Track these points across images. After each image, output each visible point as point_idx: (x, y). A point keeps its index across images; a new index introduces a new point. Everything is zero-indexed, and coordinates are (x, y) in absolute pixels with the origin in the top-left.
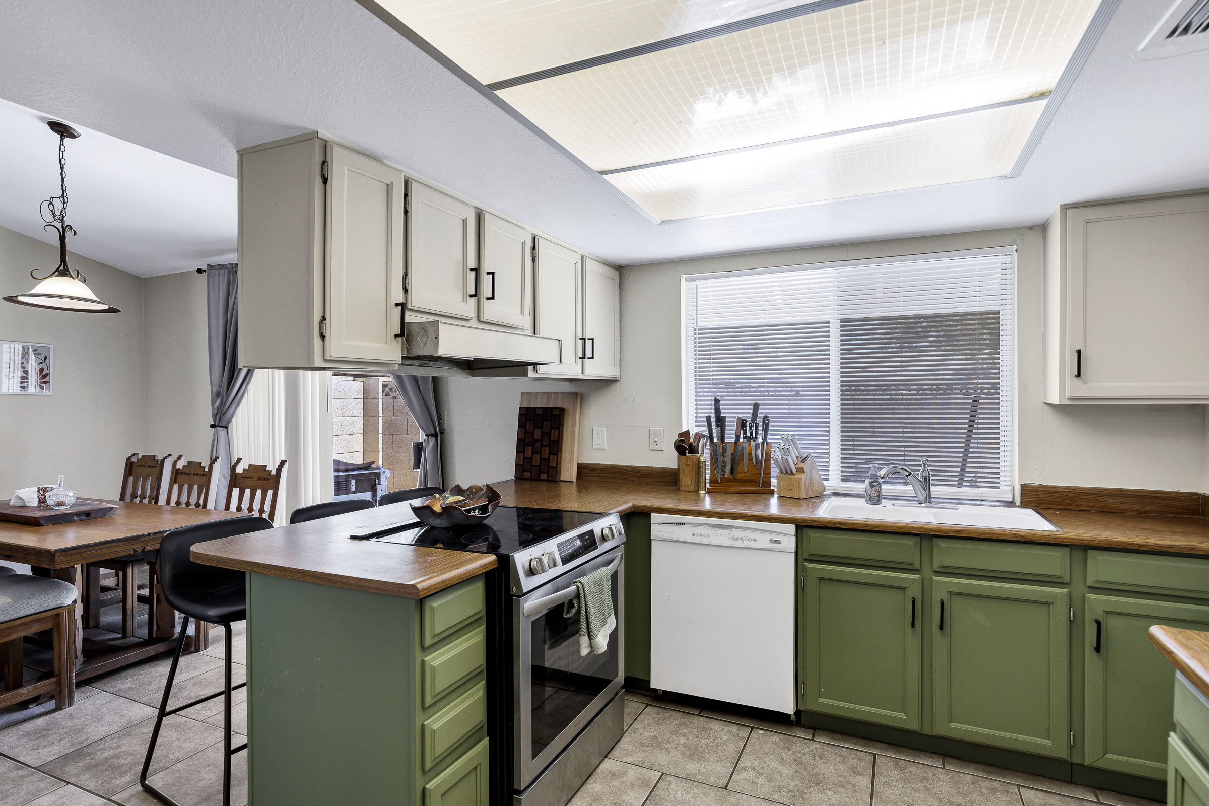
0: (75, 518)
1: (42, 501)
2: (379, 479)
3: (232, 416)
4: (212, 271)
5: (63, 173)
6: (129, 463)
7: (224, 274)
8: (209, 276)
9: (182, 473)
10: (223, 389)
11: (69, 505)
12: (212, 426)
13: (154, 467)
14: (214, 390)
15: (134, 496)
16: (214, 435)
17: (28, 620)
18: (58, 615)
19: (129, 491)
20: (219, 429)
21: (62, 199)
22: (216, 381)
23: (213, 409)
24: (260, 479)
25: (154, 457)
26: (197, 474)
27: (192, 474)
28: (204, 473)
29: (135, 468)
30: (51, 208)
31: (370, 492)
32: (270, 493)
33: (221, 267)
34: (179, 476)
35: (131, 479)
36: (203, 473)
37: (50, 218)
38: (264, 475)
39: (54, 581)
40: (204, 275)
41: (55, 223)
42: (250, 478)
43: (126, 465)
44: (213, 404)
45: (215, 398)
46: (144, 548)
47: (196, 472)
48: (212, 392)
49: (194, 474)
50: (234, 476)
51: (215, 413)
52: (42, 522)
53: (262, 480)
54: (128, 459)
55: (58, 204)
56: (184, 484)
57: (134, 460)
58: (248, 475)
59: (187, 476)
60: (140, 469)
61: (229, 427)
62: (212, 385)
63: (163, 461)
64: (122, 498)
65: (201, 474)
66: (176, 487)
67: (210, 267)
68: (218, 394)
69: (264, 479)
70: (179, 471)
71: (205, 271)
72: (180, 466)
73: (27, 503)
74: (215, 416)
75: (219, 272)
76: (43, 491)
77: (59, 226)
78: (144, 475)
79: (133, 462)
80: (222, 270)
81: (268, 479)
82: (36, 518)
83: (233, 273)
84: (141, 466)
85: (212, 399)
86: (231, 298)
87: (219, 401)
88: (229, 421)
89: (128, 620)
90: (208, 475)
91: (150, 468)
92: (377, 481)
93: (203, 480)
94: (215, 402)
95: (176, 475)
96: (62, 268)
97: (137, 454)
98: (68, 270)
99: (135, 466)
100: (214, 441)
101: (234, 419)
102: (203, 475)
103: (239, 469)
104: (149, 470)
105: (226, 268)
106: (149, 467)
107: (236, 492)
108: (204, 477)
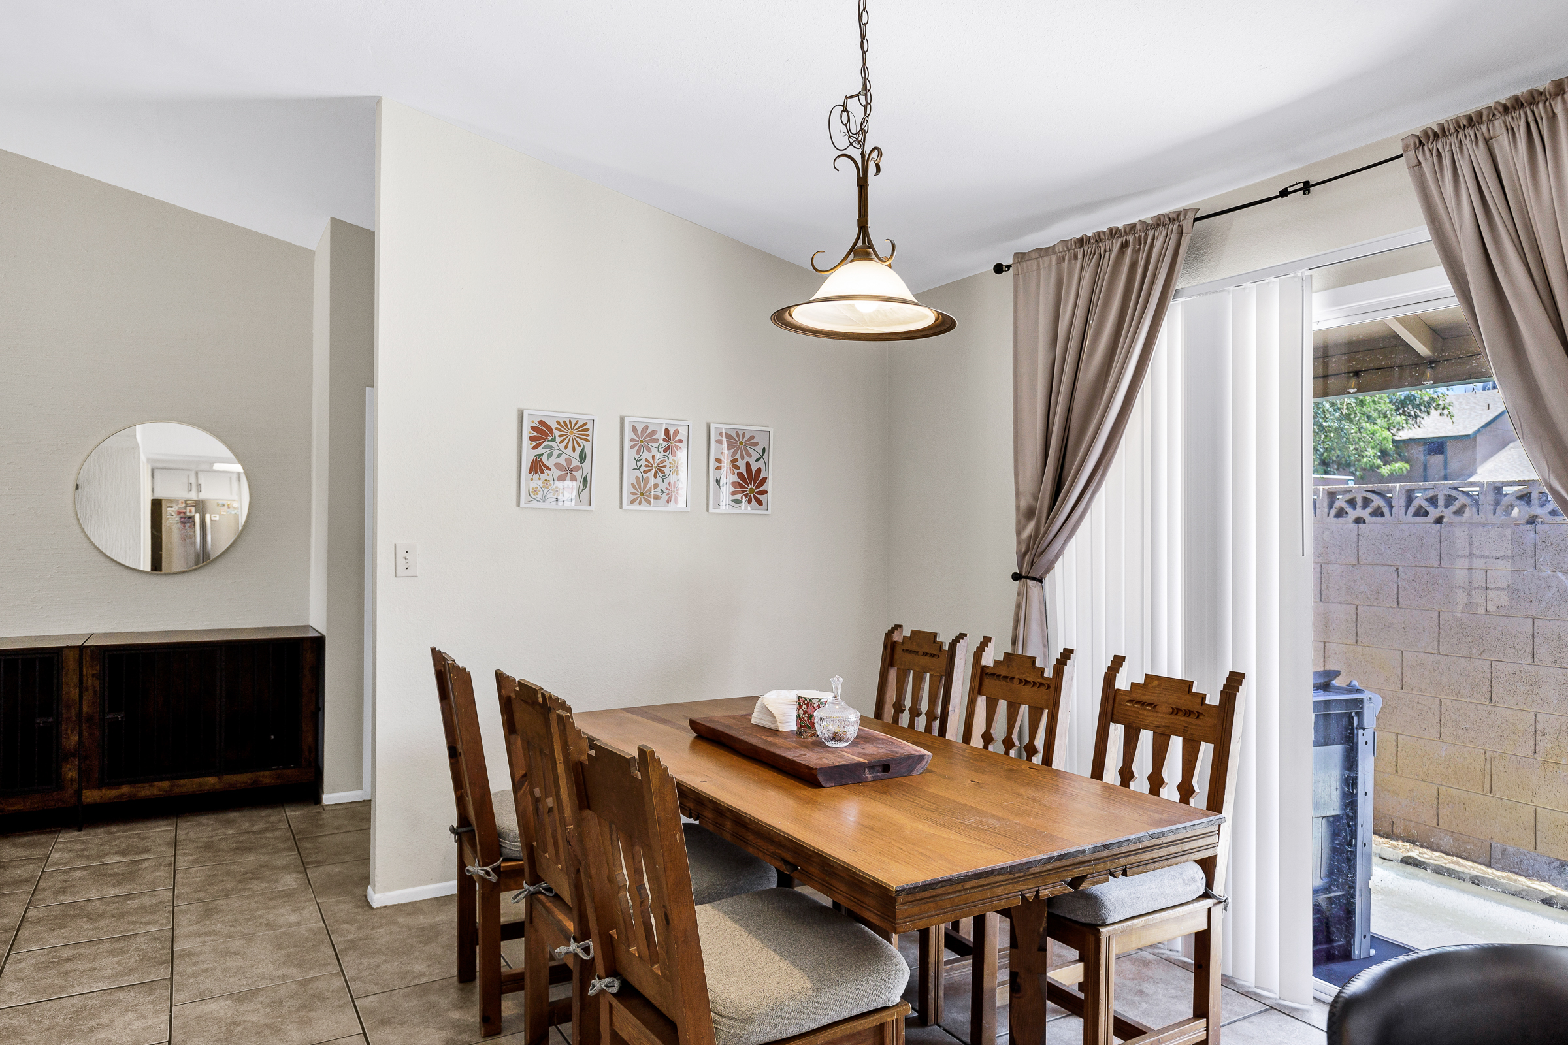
0: (868, 775)
1: (806, 724)
2: (1360, 714)
3: (1057, 557)
4: (1024, 264)
5: (865, 41)
6: (889, 643)
7: (1050, 266)
8: (1016, 275)
9: (993, 674)
10: (1042, 501)
11: (848, 740)
12: (1016, 577)
13: (934, 655)
14: (1023, 504)
15: (899, 708)
16: (1019, 594)
17: (839, 1035)
18: (881, 1027)
19: (891, 697)
20: (1030, 583)
21: (862, 98)
22: (1028, 485)
23: (1019, 543)
24: (1176, 711)
25: (935, 635)
26: (1027, 682)
27: (1016, 681)
28: (1043, 681)
29: (898, 654)
30: (845, 120)
31: (1340, 746)
32: (1206, 751)
33: (1042, 252)
34: (987, 681)
35: (893, 674)
36: (1039, 680)
37: (842, 142)
38: (1185, 702)
39: (862, 931)
40: (1007, 276)
41: (849, 152)
42: (1150, 705)
43: (885, 647)
44: (1019, 533)
45: (1023, 521)
46: (1038, 892)
47: (1024, 677)
48: (1018, 507)
49: (1021, 681)
50: (1111, 697)
51: (1023, 550)
52: (821, 778)
53: (1180, 713)
54: (889, 635)
55: (855, 107)
56: (998, 700)
57: (896, 637)
58: (1146, 698)
59: (1003, 683)
60: (909, 657)
61: (1047, 581)
62: (1018, 494)
63: (953, 646)
64: (879, 714)
65: (1035, 683)
66: (981, 702)
67: (1020, 257)
68: (1030, 513)
69: (1189, 713)
70: (988, 671)
71: (1009, 267)
72: (988, 660)
73: (779, 724)
74: (1021, 557)
75: (1038, 264)
76: (806, 706)
77: (856, 154)
78: (917, 669)
79: (895, 642)
80: (1045, 258)
81: (1199, 714)
82: (812, 769)
83: (1070, 260)
84: (910, 651)
85: (1018, 522)
86: (1065, 312)
87: (1031, 526)
88: (1049, 568)
89: (930, 989)
90: (1053, 686)
91: (927, 657)
92: (1356, 719)
93: (1042, 695)
94: (1024, 528)
95: (982, 677)
96: (860, 243)
97: (900, 626)
98: (871, 246)
99: (899, 650)
100: (1018, 606)
101: (1058, 565)
102: (1041, 684)
103: (1122, 682)
104: (927, 660)
105: (1054, 252)
106: (925, 654)
107: (1117, 732)
108: (1043, 689)
